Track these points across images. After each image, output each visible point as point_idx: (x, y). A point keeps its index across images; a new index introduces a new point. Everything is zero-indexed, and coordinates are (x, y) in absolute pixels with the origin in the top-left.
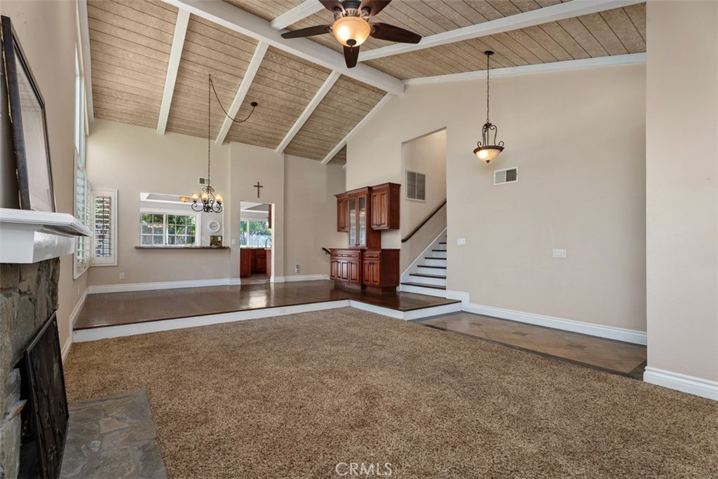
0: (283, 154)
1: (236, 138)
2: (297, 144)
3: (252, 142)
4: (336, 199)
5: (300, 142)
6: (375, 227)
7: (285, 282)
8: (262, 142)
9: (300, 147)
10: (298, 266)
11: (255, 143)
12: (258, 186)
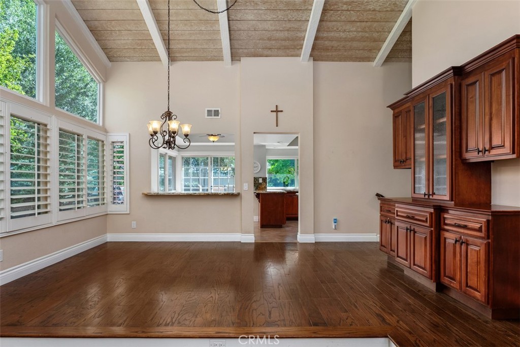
0: (312, 62)
1: (246, 51)
2: (327, 39)
3: (266, 52)
4: (391, 112)
5: (332, 34)
6: (473, 157)
7: (316, 243)
8: (279, 49)
9: (335, 44)
10: (336, 221)
11: (269, 52)
12: (277, 111)
